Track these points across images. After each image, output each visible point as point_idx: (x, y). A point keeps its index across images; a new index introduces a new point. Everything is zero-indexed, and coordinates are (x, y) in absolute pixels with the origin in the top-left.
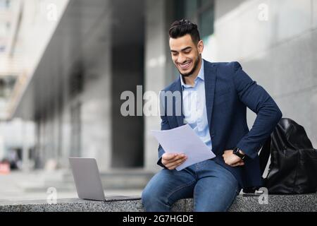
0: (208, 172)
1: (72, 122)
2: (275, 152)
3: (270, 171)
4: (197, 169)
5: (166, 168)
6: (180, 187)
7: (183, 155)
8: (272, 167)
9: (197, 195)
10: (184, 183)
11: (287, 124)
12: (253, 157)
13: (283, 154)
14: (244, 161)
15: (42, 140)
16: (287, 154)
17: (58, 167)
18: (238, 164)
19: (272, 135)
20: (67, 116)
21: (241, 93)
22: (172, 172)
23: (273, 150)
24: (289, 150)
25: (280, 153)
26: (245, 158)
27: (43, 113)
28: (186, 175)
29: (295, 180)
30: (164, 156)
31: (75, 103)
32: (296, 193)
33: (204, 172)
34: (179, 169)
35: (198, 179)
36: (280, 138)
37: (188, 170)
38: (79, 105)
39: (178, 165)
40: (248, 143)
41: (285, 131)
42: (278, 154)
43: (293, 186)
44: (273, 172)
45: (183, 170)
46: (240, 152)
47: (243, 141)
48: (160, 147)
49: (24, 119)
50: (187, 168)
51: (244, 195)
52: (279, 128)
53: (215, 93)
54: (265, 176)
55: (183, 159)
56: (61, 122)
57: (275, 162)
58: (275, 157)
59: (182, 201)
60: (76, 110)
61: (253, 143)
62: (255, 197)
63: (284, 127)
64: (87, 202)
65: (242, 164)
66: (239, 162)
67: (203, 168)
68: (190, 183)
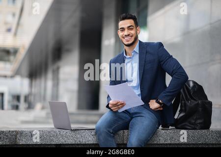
0: (139, 113)
1: (53, 79)
2: (183, 102)
3: (179, 114)
4: (132, 112)
5: (112, 110)
6: (121, 122)
7: (123, 102)
8: (181, 112)
9: (132, 128)
10: (123, 120)
11: (191, 84)
12: (168, 105)
13: (188, 103)
14: (163, 107)
15: (33, 90)
16: (191, 103)
17: (43, 108)
18: (159, 109)
19: (182, 91)
20: (50, 75)
21: (162, 63)
22: (115, 113)
23: (182, 101)
24: (192, 101)
25: (187, 102)
26: (163, 105)
27: (35, 72)
28: (125, 115)
29: (196, 120)
30: (111, 102)
31: (55, 67)
32: (196, 129)
33: (136, 113)
34: (120, 111)
35: (132, 118)
36: (187, 92)
37: (126, 112)
38: (58, 68)
39: (119, 108)
40: (166, 96)
41: (190, 89)
42: (185, 103)
43: (194, 124)
44: (182, 115)
45: (123, 112)
46: (160, 101)
47: (163, 94)
48: (108, 96)
49: (22, 76)
50: (126, 110)
51: (162, 129)
52: (186, 86)
53: (145, 62)
54: (176, 117)
55: (123, 105)
56: (46, 79)
57: (183, 108)
58: (183, 104)
59: (122, 131)
60: (56, 72)
61: (169, 95)
62: (169, 131)
63: (189, 86)
64: (59, 130)
65: (161, 109)
66: (160, 107)
67: (136, 111)
68: (127, 120)
